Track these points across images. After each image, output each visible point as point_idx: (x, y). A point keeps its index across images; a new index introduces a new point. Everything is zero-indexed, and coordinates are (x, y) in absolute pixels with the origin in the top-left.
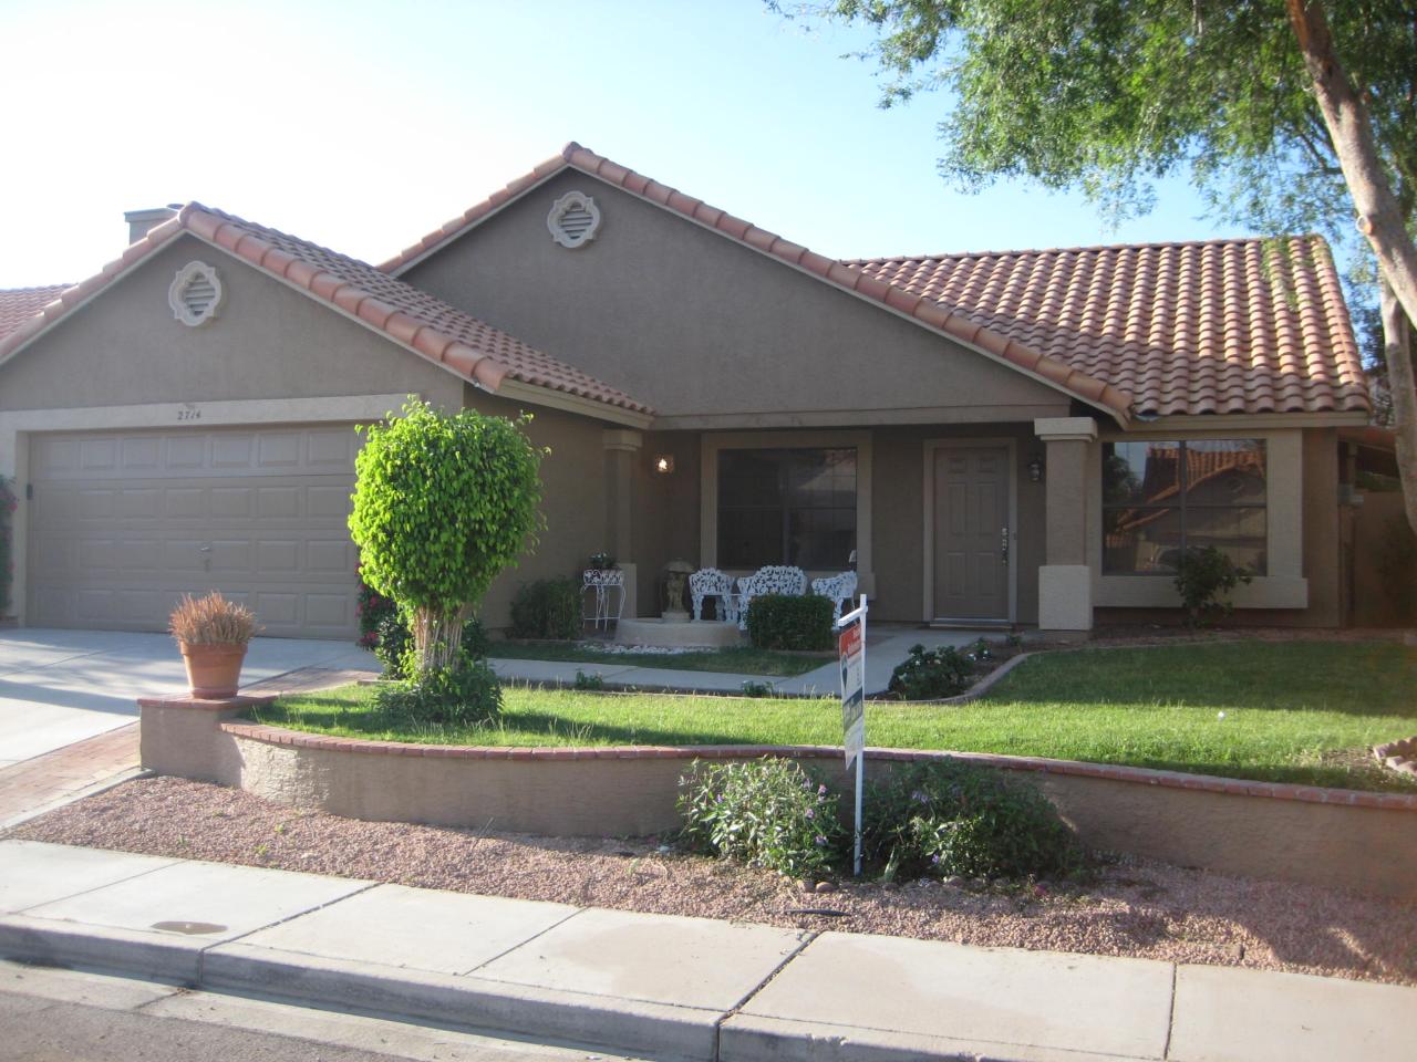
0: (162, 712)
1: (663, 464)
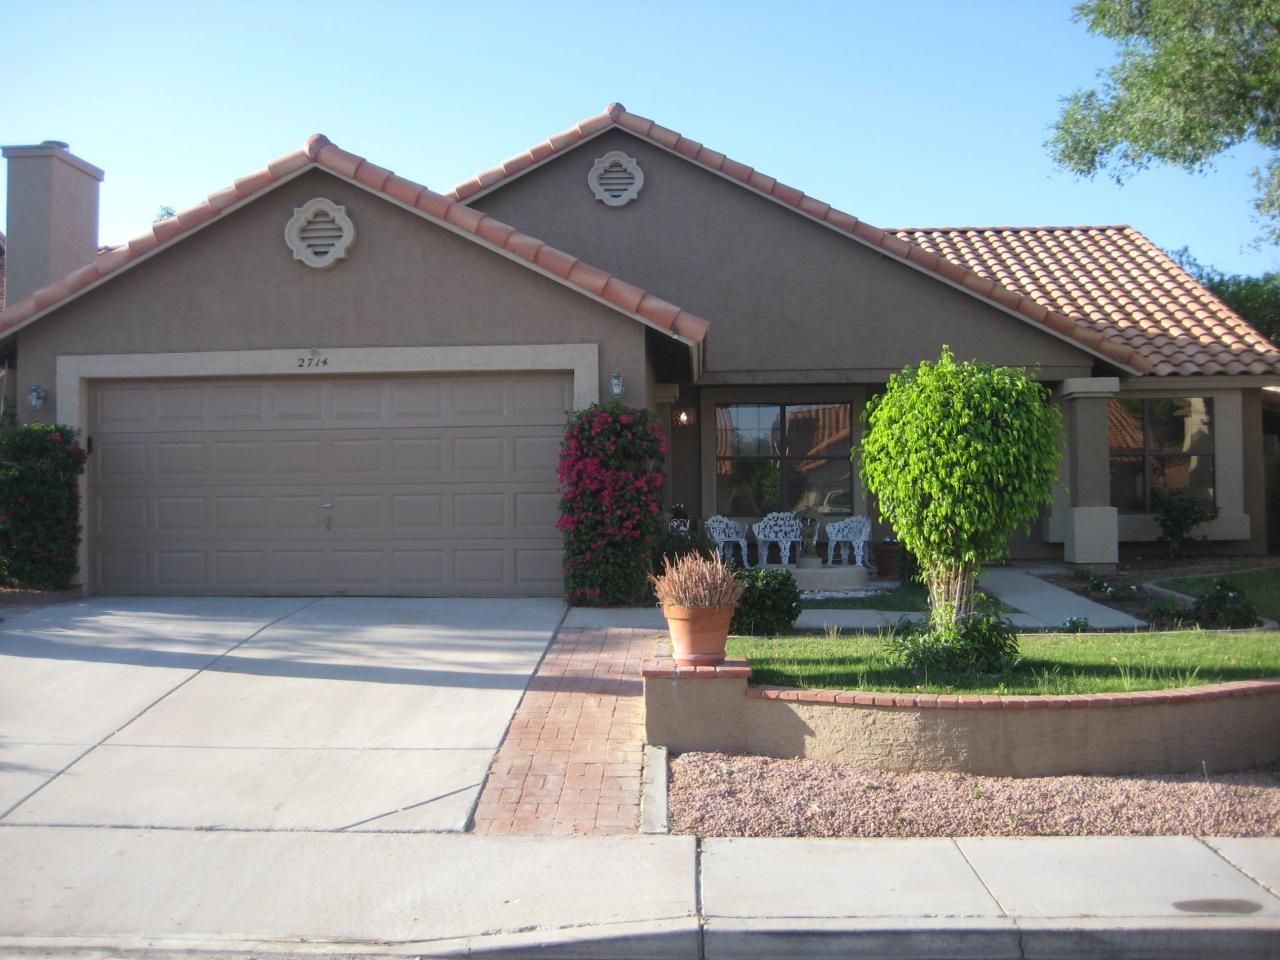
0: (674, 683)
1: (684, 417)
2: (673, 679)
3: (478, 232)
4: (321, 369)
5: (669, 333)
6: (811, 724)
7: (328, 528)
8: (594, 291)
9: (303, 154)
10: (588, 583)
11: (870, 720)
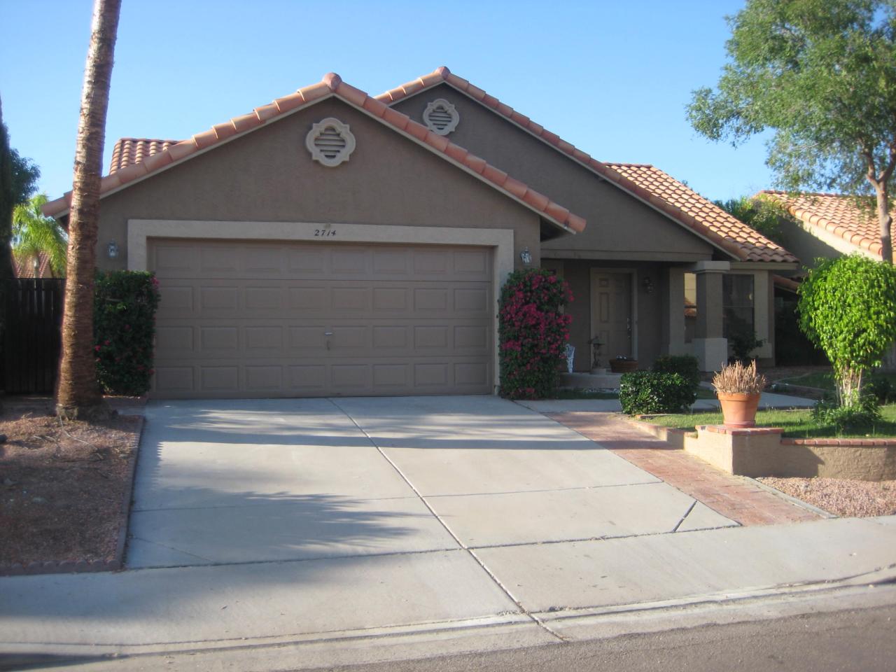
2: (746, 435)
3: (446, 152)
4: (331, 238)
5: (562, 225)
6: (822, 458)
7: (329, 349)
8: (519, 196)
9: (326, 86)
10: (526, 385)
11: (858, 454)
